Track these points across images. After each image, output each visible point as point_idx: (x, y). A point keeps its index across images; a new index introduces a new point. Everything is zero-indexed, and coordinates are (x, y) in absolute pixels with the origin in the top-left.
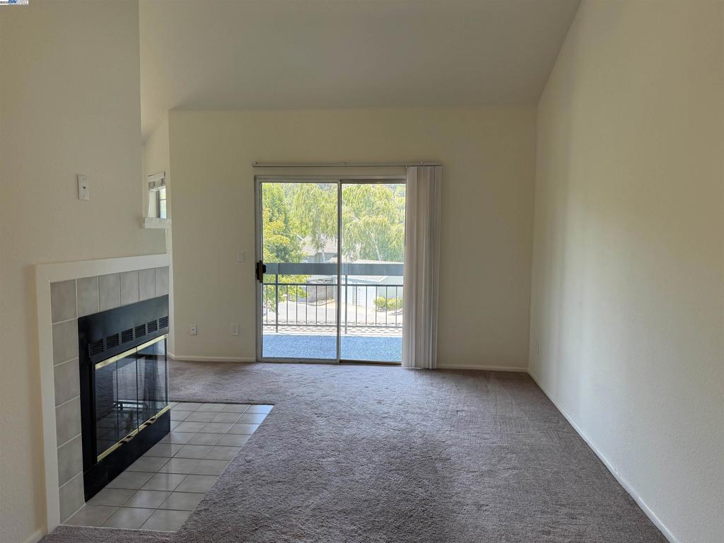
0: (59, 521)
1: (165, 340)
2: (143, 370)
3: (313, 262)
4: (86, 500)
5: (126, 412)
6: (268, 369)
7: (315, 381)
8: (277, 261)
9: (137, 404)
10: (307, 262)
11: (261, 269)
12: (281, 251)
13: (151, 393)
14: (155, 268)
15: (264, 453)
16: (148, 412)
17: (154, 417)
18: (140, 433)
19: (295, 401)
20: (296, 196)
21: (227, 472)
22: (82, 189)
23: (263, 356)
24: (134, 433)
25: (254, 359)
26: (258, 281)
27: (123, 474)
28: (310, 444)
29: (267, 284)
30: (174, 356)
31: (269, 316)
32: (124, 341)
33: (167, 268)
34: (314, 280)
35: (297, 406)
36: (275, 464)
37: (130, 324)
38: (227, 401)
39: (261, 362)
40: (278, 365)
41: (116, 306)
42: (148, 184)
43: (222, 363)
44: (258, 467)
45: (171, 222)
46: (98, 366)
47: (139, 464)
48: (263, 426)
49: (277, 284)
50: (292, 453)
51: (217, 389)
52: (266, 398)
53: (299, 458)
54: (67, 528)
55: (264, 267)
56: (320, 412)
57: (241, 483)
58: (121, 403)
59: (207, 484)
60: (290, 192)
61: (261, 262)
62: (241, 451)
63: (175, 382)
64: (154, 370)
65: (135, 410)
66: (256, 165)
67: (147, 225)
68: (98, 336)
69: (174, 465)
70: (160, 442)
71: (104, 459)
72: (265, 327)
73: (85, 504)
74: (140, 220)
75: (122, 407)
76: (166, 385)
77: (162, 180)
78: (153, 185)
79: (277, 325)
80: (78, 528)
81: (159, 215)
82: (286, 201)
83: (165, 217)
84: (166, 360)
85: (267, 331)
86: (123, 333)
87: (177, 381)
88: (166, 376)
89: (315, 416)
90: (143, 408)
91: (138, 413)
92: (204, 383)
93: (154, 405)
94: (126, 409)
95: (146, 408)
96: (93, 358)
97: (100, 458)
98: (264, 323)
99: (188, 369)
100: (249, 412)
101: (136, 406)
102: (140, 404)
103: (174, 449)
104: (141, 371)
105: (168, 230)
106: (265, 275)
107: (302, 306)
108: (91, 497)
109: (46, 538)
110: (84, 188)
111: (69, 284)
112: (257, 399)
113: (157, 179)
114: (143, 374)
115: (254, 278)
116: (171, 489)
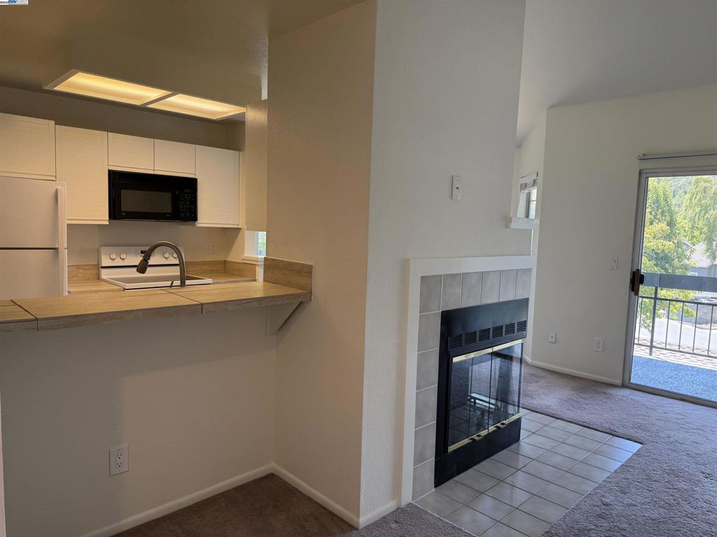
0: (411, 497)
1: (522, 344)
2: (498, 368)
3: (705, 275)
4: (436, 486)
5: (479, 409)
6: (638, 399)
7: (703, 428)
8: (658, 270)
9: (489, 403)
10: (696, 274)
11: (637, 279)
12: (662, 258)
13: (503, 394)
14: (517, 270)
15: (627, 501)
16: (500, 414)
17: (504, 422)
18: (489, 435)
19: (672, 447)
20: (688, 196)
21: (578, 507)
22: (456, 189)
23: (632, 381)
24: (484, 433)
25: (619, 382)
26: (633, 293)
27: (470, 472)
28: (693, 510)
29: (642, 297)
30: (530, 360)
31: (642, 334)
32: (481, 339)
33: (530, 270)
34: (705, 298)
35: (674, 454)
36: (640, 519)
37: (489, 324)
38: (585, 424)
39: (627, 387)
40: (651, 396)
41: (477, 304)
42: (519, 186)
43: (581, 378)
44: (617, 516)
45: (538, 223)
46: (456, 360)
47: (485, 465)
48: (625, 467)
49: (656, 299)
50: (665, 513)
51: (573, 407)
52: (632, 433)
53: (675, 523)
54: (416, 507)
55: (642, 277)
56: (709, 472)
57: (594, 527)
58: (475, 399)
59: (554, 514)
60: (681, 192)
61: (638, 271)
62: (597, 488)
63: (529, 388)
64: (509, 370)
65: (487, 409)
66: (644, 158)
67: (513, 225)
68: (458, 331)
69: (520, 479)
70: (508, 448)
71: (455, 451)
72: (635, 346)
73: (434, 490)
74: (507, 221)
75: (475, 403)
76: (520, 389)
77: (535, 180)
78: (524, 186)
79: (651, 347)
80: (426, 512)
81: (527, 215)
82: (674, 201)
83: (534, 218)
84: (521, 363)
85: (639, 352)
86: (480, 331)
87: (532, 387)
88: (520, 379)
89: (701, 476)
90: (495, 409)
91: (489, 412)
92: (558, 396)
93: (506, 408)
94: (479, 406)
95: (497, 409)
96: (451, 351)
97: (451, 448)
98: (636, 342)
99: (544, 377)
100: (611, 443)
101: (487, 405)
102: (493, 404)
103: (522, 461)
104: (495, 369)
105: (534, 230)
106: (641, 286)
107: (688, 327)
108: (440, 485)
109: (400, 510)
110: (458, 188)
111: (437, 279)
112: (621, 431)
113: (529, 180)
114: (497, 373)
115: (628, 289)
116: (516, 504)
